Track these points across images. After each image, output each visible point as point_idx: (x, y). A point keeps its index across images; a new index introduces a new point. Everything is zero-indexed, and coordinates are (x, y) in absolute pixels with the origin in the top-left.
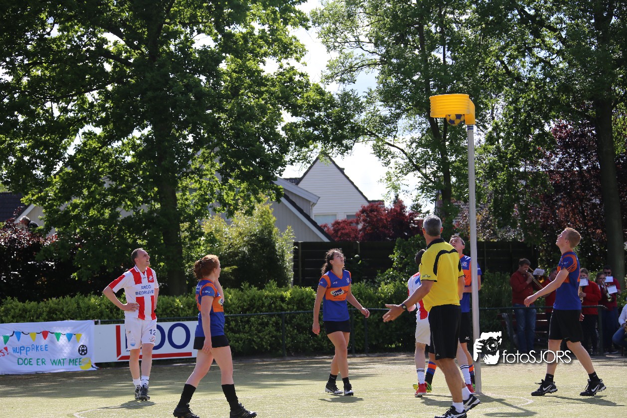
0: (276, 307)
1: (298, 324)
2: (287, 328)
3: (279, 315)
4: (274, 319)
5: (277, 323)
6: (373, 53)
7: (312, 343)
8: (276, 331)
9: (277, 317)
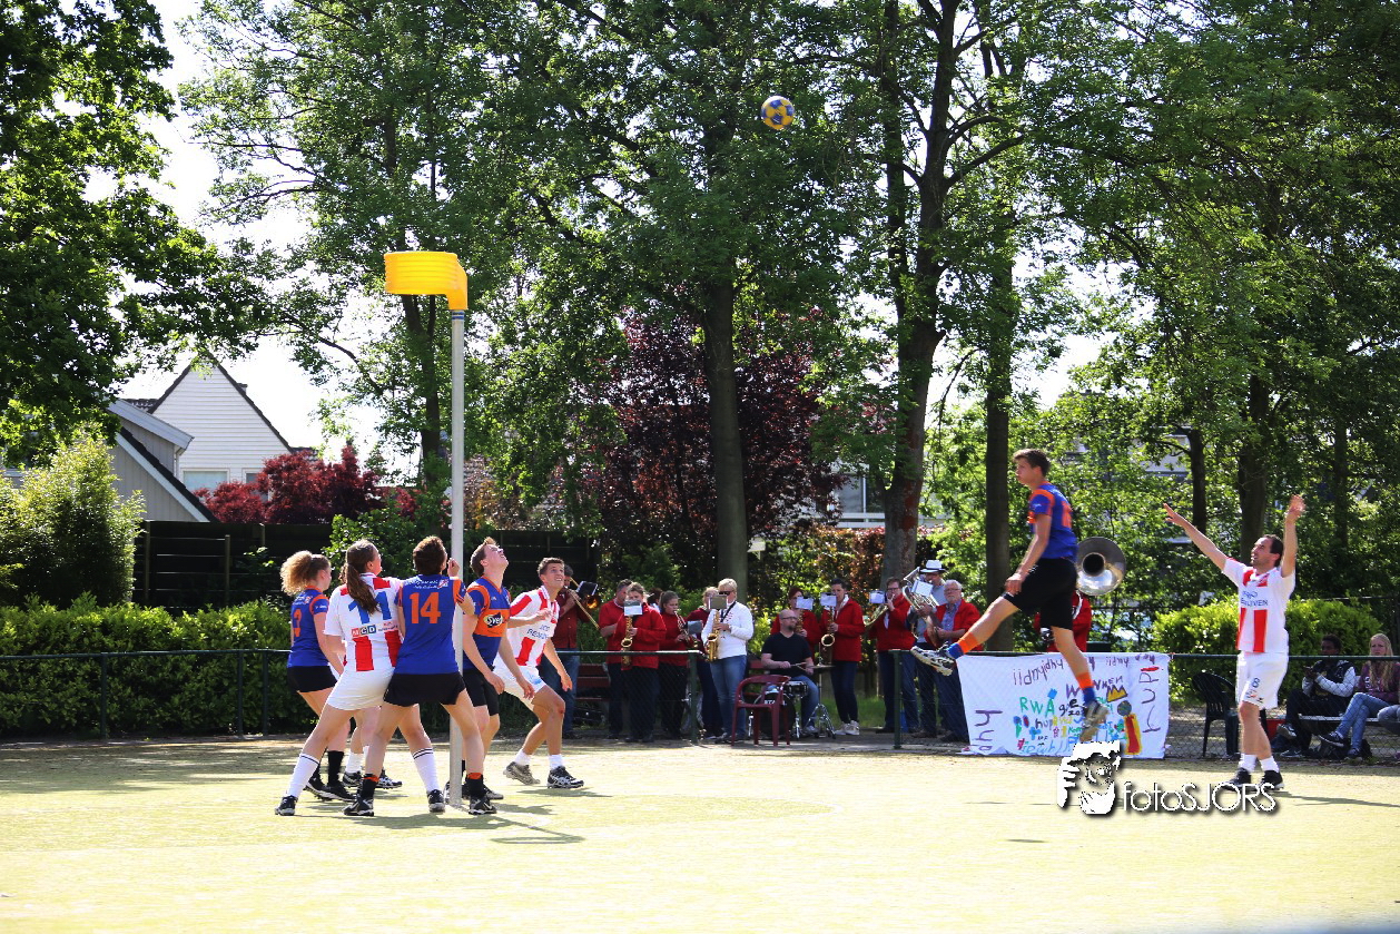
0: (91, 643)
1: (134, 676)
2: (112, 685)
3: (95, 659)
4: (87, 667)
5: (92, 675)
6: (298, 169)
7: (159, 712)
8: (89, 689)
9: (93, 663)
